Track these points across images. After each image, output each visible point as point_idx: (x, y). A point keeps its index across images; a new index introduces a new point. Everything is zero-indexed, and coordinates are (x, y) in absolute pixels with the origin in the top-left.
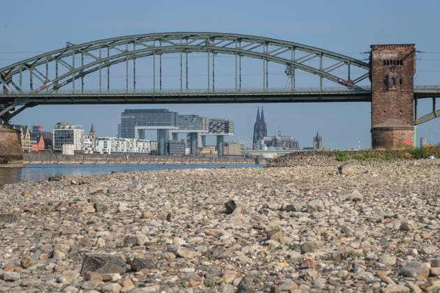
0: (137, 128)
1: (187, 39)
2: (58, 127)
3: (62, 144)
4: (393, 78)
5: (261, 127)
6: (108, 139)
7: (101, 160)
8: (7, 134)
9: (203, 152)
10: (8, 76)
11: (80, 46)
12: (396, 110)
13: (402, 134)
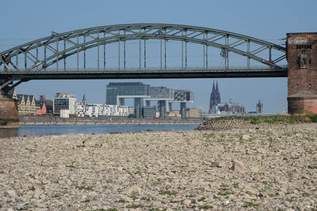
0: (118, 97)
1: (145, 29)
2: (57, 97)
3: (60, 109)
4: (304, 59)
5: (216, 96)
6: (96, 106)
7: (90, 122)
8: (6, 103)
9: (170, 115)
10: (8, 58)
11: (63, 34)
12: (306, 84)
13: (311, 103)
